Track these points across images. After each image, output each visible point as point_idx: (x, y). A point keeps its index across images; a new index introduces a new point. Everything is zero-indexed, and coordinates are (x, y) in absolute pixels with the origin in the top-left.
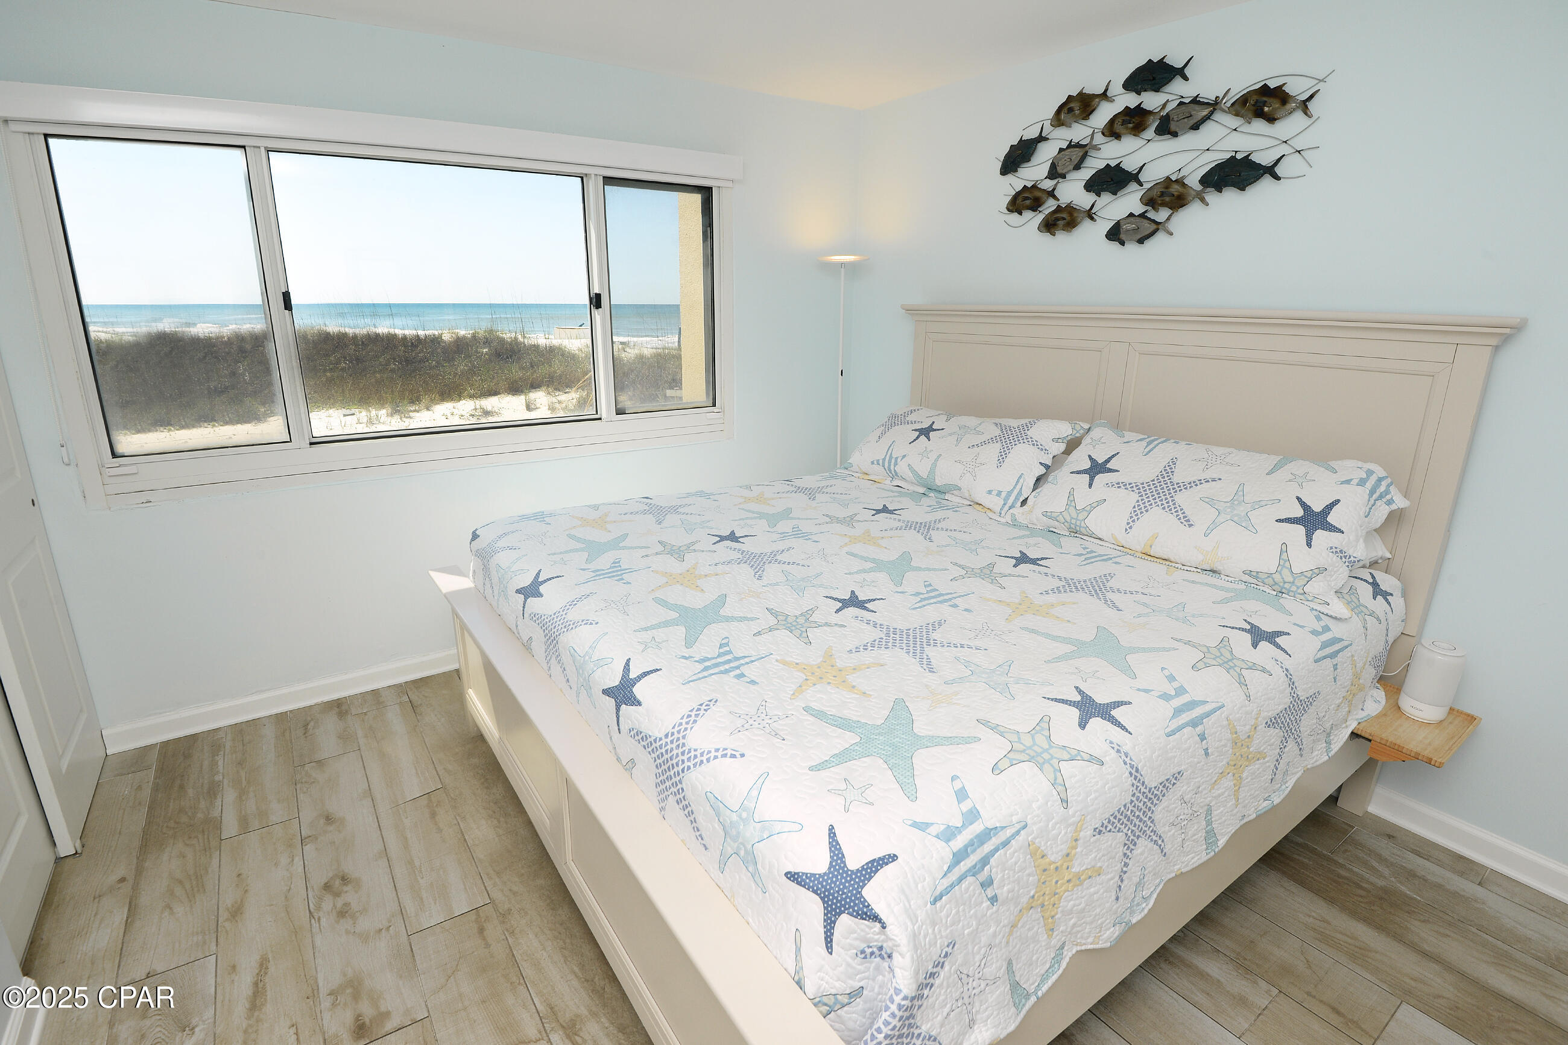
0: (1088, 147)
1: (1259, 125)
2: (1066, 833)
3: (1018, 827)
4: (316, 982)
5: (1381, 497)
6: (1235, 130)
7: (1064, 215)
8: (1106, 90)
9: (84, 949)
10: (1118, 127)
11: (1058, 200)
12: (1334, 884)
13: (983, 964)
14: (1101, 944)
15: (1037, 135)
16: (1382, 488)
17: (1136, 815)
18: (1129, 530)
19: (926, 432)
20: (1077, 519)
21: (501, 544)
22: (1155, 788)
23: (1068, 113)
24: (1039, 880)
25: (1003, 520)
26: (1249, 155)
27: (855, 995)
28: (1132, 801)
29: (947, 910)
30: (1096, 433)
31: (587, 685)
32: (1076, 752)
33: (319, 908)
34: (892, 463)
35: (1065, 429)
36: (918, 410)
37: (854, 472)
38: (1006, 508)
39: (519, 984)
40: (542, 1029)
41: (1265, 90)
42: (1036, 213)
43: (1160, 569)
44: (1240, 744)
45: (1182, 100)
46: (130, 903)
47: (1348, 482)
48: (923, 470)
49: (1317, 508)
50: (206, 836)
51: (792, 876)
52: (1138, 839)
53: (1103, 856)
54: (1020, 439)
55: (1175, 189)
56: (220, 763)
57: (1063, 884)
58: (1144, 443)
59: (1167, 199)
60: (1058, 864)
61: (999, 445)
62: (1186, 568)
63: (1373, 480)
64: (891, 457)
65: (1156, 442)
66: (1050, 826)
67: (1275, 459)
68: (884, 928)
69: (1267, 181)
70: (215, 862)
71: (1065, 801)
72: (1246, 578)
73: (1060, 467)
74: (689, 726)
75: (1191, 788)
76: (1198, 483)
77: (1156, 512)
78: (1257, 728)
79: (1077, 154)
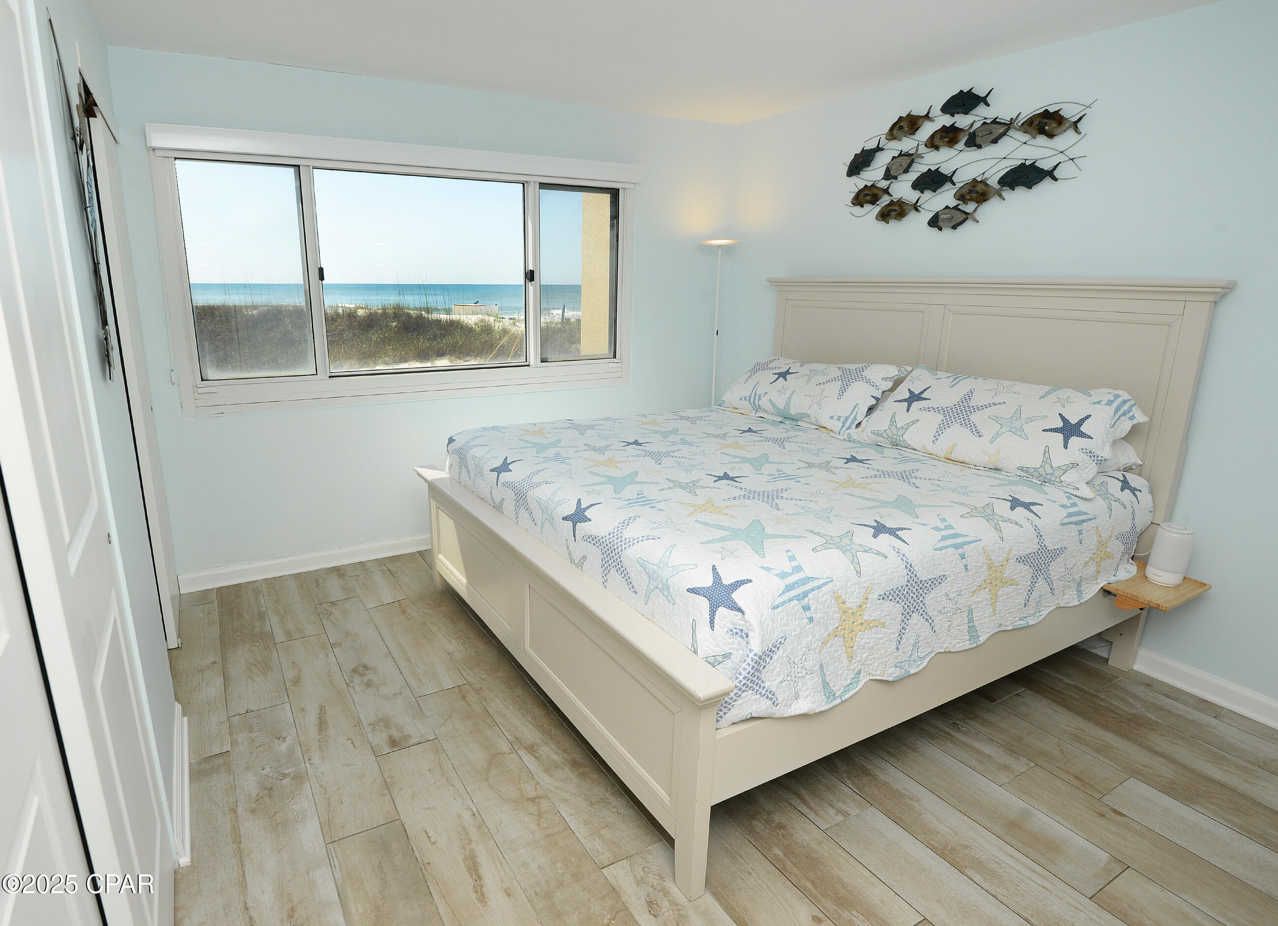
0: (914, 156)
1: (1042, 140)
2: (859, 592)
3: (827, 580)
4: (359, 717)
5: (1124, 414)
6: (1025, 143)
7: (896, 208)
8: (928, 113)
9: (201, 697)
10: (937, 141)
11: (892, 196)
12: (1093, 710)
13: (804, 658)
14: (887, 677)
15: (875, 146)
16: (1126, 407)
17: (911, 596)
18: (935, 441)
19: (784, 375)
20: (897, 435)
21: (474, 443)
22: (925, 581)
23: (899, 130)
24: (841, 618)
25: (842, 438)
26: (1035, 162)
27: (726, 657)
28: (907, 586)
29: (781, 616)
30: (916, 372)
31: (551, 519)
32: (869, 548)
33: (352, 682)
34: (757, 399)
35: (893, 371)
36: (778, 359)
37: (726, 407)
38: (845, 428)
39: (494, 725)
40: (512, 748)
41: (1046, 114)
42: (875, 206)
43: (957, 468)
44: (995, 569)
45: (985, 121)
46: (223, 674)
47: (1099, 402)
48: (781, 403)
49: (1073, 421)
50: (264, 641)
51: (691, 591)
52: (913, 613)
53: (886, 615)
54: (856, 378)
55: (980, 188)
56: (262, 600)
57: (857, 626)
58: (951, 379)
59: (974, 195)
60: (854, 611)
61: (840, 383)
62: (976, 468)
63: (1120, 400)
64: (755, 394)
65: (960, 379)
66: (848, 585)
67: (1047, 388)
68: (744, 614)
69: (1047, 182)
70: (275, 655)
71: (859, 573)
72: (1020, 473)
73: (887, 399)
74: (624, 528)
75: (954, 590)
76: (988, 406)
77: (956, 428)
78: (1009, 561)
79: (905, 161)
